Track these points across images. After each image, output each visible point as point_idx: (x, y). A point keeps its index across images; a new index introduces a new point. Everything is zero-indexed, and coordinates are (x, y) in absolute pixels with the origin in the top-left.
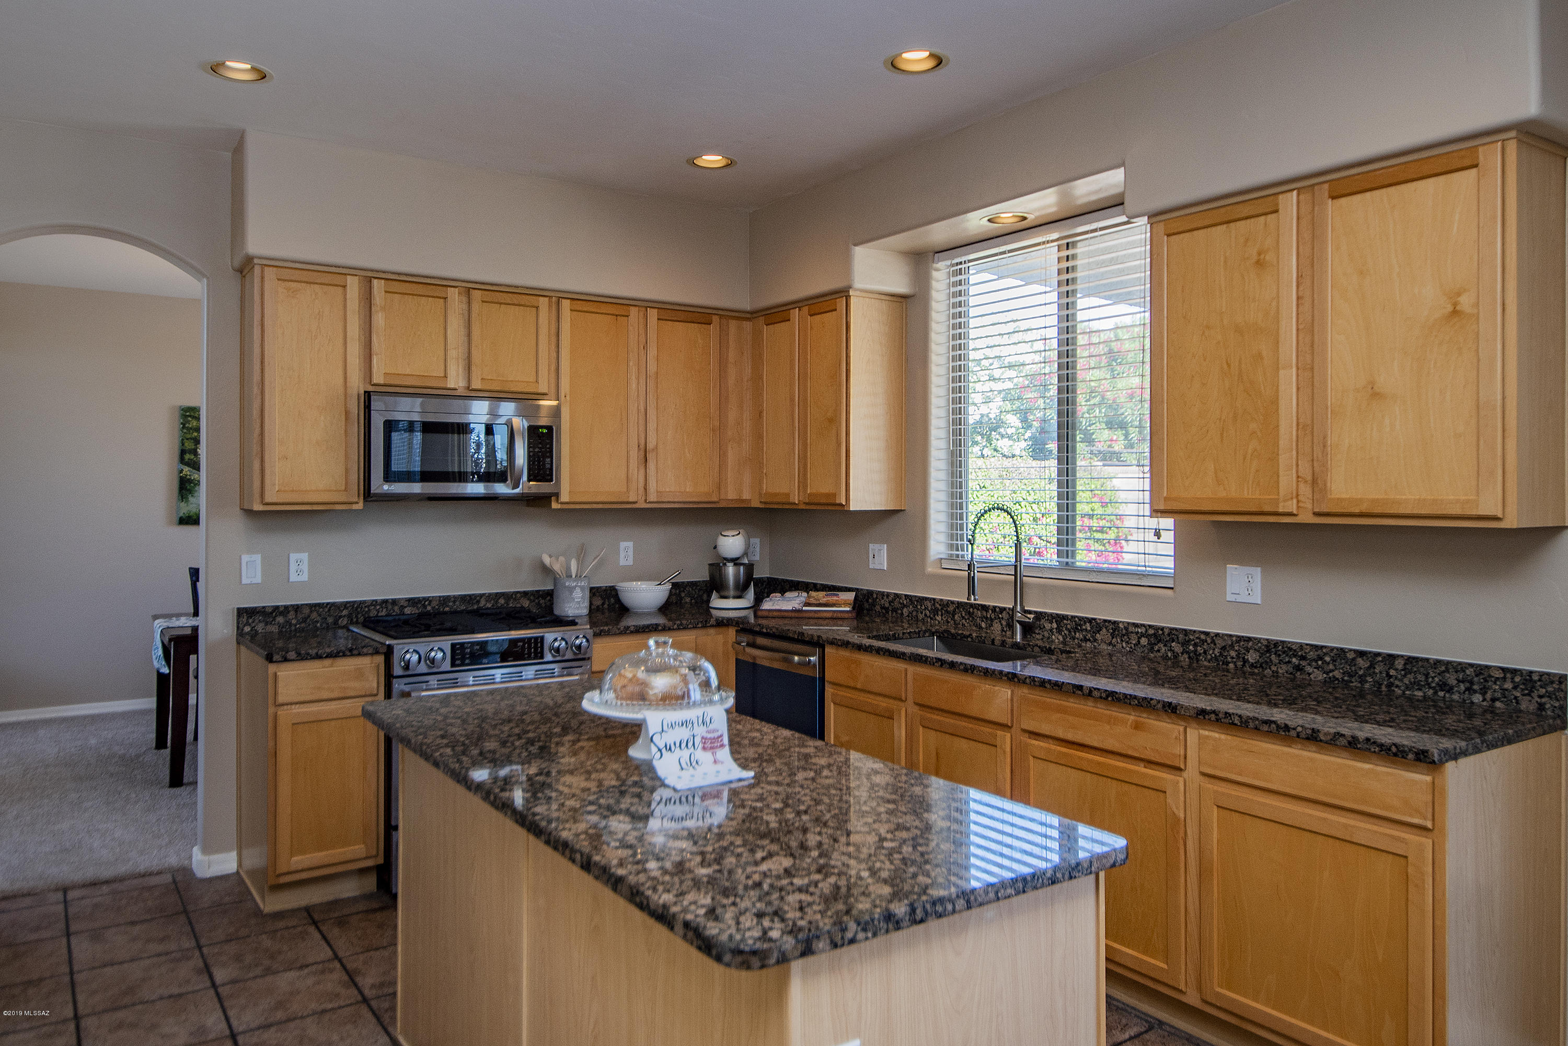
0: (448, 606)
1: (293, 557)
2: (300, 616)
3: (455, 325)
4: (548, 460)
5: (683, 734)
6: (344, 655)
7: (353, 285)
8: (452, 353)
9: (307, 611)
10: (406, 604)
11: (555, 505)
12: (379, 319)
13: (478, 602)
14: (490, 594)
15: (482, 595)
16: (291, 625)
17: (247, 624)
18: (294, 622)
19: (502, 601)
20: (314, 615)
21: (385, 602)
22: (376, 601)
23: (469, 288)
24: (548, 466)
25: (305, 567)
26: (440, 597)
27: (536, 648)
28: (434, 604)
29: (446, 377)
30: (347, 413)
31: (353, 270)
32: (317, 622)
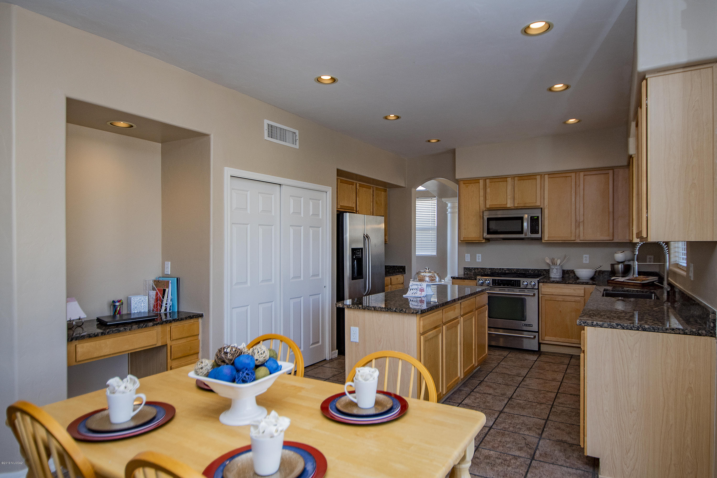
0: (519, 272)
1: (477, 255)
2: (478, 271)
3: (509, 188)
4: (537, 227)
5: (416, 287)
6: (468, 279)
7: (481, 182)
8: (509, 197)
9: (480, 270)
10: (506, 270)
11: (543, 241)
12: (488, 190)
13: (529, 271)
14: (532, 269)
15: (530, 269)
16: (476, 273)
17: (466, 271)
18: (477, 272)
19: (536, 272)
20: (482, 271)
21: (501, 269)
22: (498, 268)
23: (513, 177)
24: (537, 229)
25: (480, 258)
26: (516, 269)
27: (518, 283)
28: (515, 270)
29: (507, 204)
30: (480, 216)
31: (481, 178)
32: (482, 273)
